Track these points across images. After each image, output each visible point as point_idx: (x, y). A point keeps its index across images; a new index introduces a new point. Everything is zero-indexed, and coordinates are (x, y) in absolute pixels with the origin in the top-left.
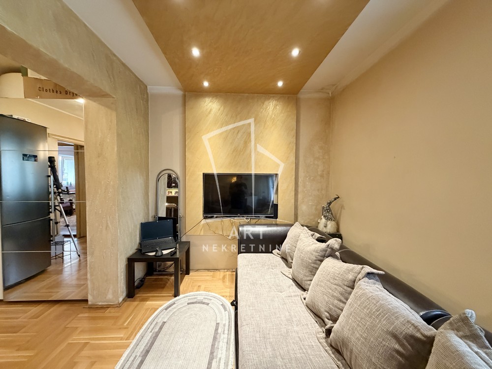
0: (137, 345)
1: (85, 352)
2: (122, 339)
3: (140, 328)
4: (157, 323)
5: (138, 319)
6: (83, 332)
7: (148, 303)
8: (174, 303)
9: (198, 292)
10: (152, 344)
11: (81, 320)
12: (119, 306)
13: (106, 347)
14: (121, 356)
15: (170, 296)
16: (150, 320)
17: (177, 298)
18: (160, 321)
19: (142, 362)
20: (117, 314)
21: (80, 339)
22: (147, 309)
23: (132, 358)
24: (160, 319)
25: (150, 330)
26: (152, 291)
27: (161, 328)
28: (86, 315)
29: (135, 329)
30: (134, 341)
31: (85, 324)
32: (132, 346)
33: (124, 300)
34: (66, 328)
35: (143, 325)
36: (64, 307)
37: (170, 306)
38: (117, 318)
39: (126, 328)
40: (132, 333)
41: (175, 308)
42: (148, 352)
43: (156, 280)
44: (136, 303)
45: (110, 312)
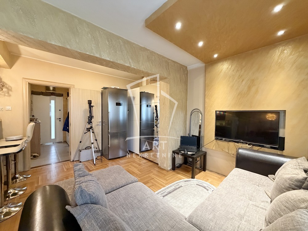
0: (168, 188)
1: (152, 181)
2: (164, 183)
3: (172, 183)
4: (179, 185)
5: (172, 179)
6: (154, 174)
7: (179, 175)
8: (190, 181)
9: (205, 182)
10: (173, 191)
11: (155, 170)
12: (168, 171)
13: (158, 183)
14: (161, 188)
15: (190, 177)
16: (176, 182)
17: (193, 179)
18: (180, 184)
19: (166, 195)
20: (166, 174)
21: (152, 176)
22: (177, 178)
23: (164, 191)
24: (181, 184)
25: (175, 186)
26: (183, 171)
27: (179, 188)
28: (157, 169)
29: (169, 182)
30: (167, 186)
31: (155, 172)
32: (166, 187)
33: (170, 170)
34: (150, 170)
35: (173, 182)
36: (152, 164)
37: (187, 181)
38: (165, 175)
39: (167, 180)
40: (168, 183)
41: (189, 183)
42: (170, 193)
43: (187, 167)
44: (174, 173)
45: (164, 172)
